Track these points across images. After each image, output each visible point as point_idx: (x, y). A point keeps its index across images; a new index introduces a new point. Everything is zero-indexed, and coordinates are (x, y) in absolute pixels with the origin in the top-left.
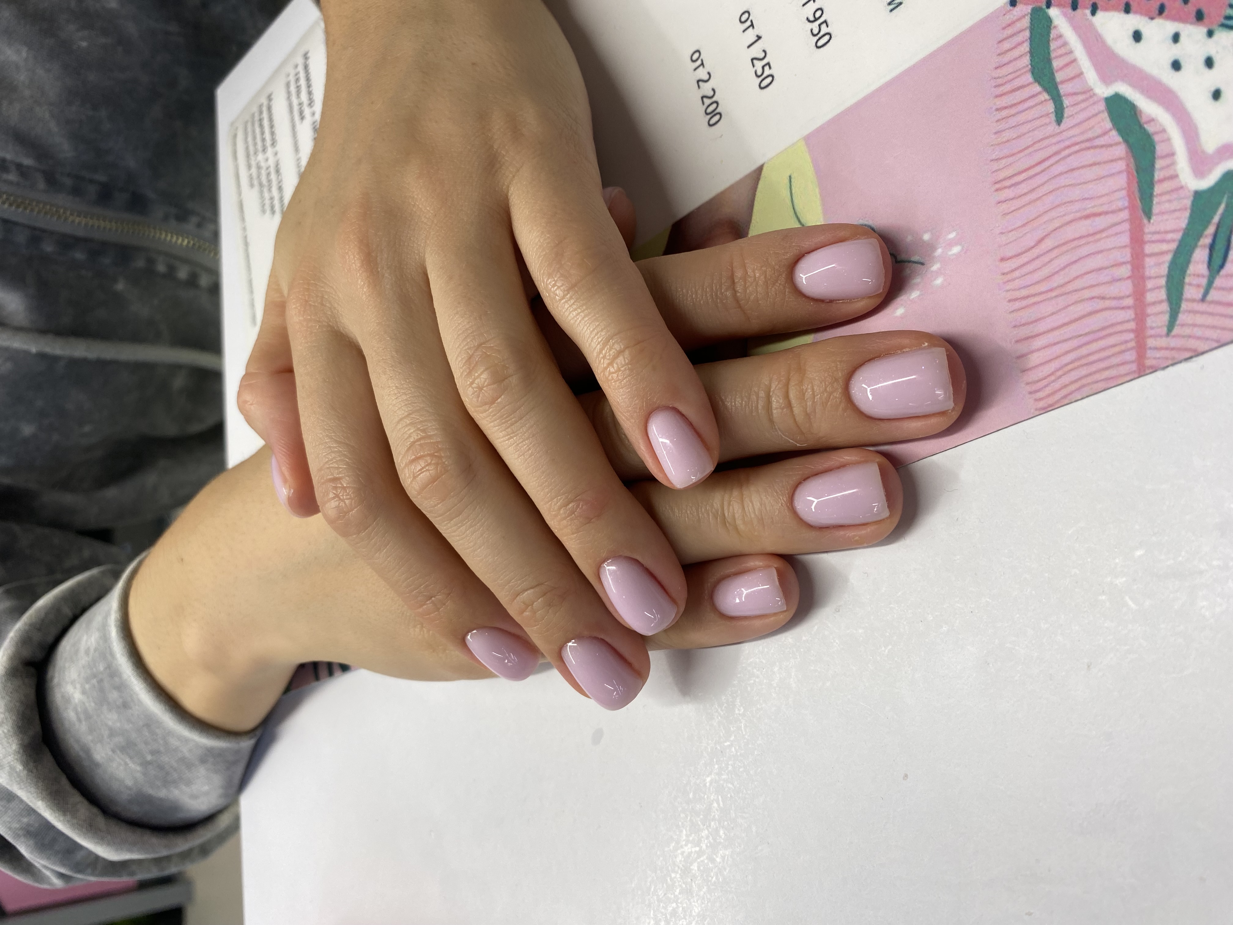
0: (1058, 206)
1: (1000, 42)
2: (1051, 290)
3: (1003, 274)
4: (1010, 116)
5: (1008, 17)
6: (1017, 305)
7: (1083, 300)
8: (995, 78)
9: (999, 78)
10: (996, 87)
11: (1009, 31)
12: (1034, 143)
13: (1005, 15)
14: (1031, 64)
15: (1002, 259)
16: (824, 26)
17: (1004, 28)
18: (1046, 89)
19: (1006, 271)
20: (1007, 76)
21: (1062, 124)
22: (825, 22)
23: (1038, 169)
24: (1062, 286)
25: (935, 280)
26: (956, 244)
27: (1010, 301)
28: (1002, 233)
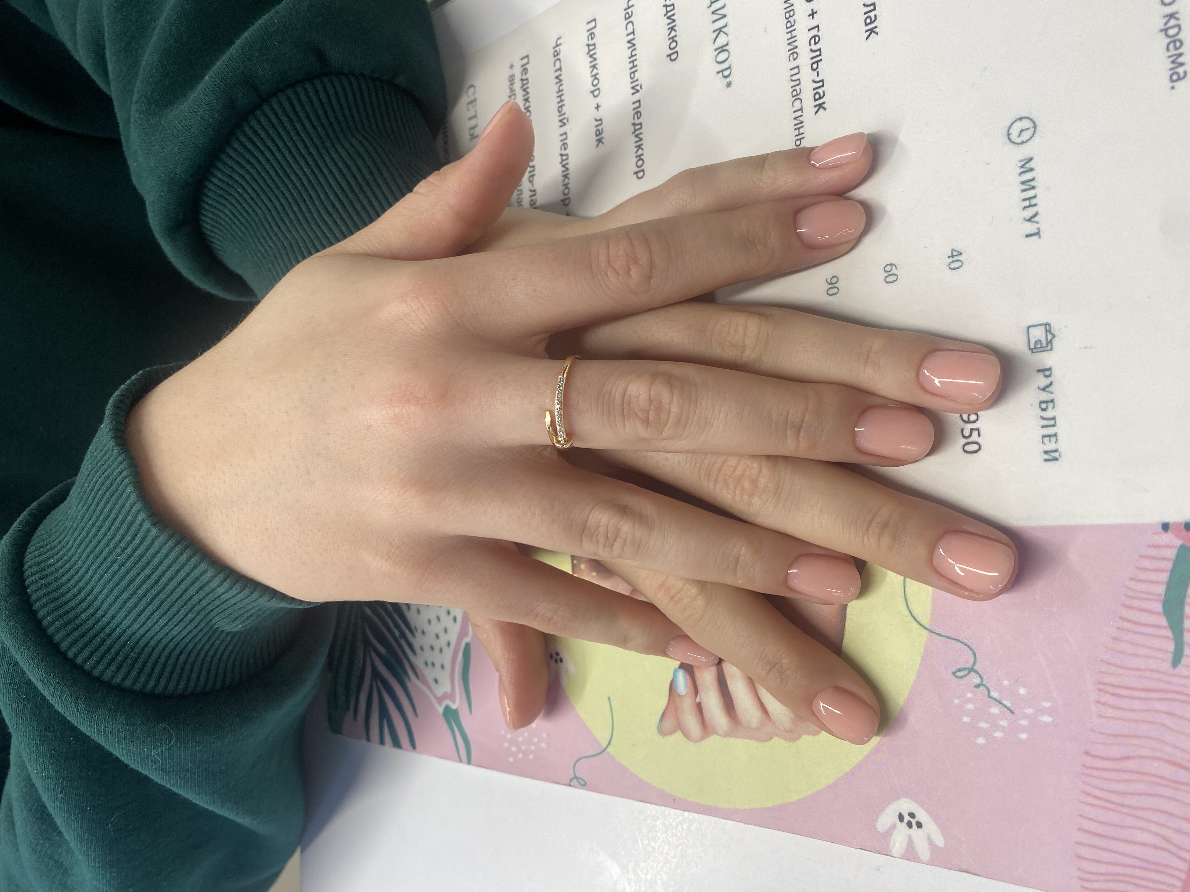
0: (1151, 738)
1: (1142, 556)
2: (1123, 806)
3: (1084, 766)
4: (1131, 631)
5: (1156, 538)
6: (1089, 799)
7: (1149, 831)
8: (1127, 587)
9: (1130, 589)
10: (1125, 596)
11: (1154, 552)
12: (1146, 670)
13: (1154, 534)
14: (1165, 596)
15: (1087, 753)
17: (1150, 546)
18: (1172, 627)
19: (1086, 765)
20: (1138, 592)
21: (1177, 669)
22: (978, 430)
23: (1143, 695)
24: (1134, 808)
25: (1021, 733)
26: (1049, 714)
27: (1083, 792)
28: (1092, 730)
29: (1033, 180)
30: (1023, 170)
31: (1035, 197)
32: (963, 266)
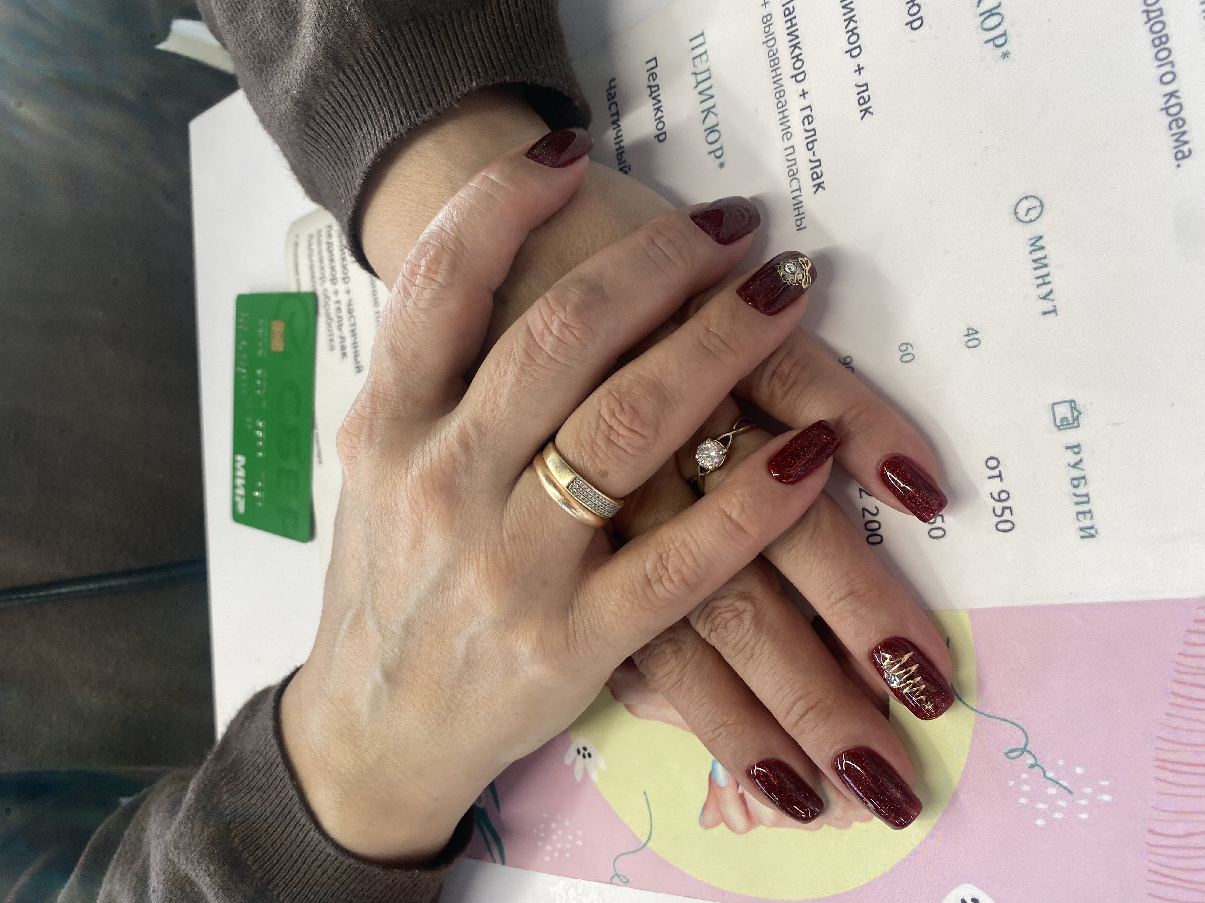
1: (1189, 631)
2: (1190, 882)
3: (1149, 844)
4: (1185, 707)
6: (1156, 878)
8: (1177, 663)
9: (1180, 664)
10: (1176, 671)
11: (1201, 627)
13: (1199, 608)
15: (1150, 831)
16: (1007, 512)
17: (1196, 621)
19: (1151, 843)
20: (1190, 667)
22: (1010, 508)
25: (1081, 812)
26: (1108, 793)
27: (1150, 870)
28: (1154, 808)
29: (1045, 257)
30: (1033, 248)
31: (1048, 275)
32: (980, 345)
